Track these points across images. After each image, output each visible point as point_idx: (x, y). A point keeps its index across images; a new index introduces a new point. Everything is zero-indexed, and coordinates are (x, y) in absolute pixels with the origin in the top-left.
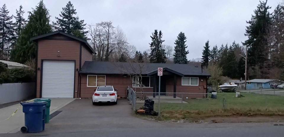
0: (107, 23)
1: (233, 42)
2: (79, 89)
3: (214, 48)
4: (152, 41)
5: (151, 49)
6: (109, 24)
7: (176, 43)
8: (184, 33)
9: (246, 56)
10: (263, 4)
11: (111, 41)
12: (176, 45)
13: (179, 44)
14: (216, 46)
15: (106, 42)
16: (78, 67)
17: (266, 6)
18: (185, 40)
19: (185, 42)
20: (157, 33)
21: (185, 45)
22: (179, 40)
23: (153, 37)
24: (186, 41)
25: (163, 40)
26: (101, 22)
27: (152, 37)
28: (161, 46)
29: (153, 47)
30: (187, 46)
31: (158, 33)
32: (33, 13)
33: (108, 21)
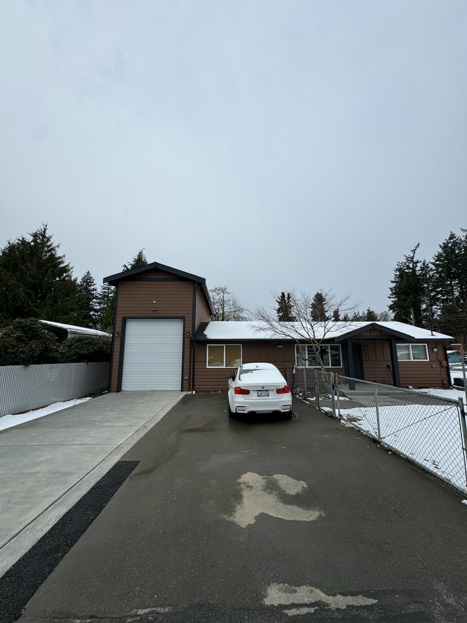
0: (222, 289)
1: (368, 309)
2: (192, 374)
3: (345, 317)
4: (279, 307)
5: (278, 316)
6: (223, 290)
7: (312, 307)
8: (321, 294)
9: (413, 320)
10: (410, 258)
11: (226, 309)
12: (311, 310)
13: (316, 308)
14: (347, 315)
15: (221, 311)
16: (189, 329)
17: (415, 260)
18: (323, 303)
22: (315, 303)
23: (280, 301)
24: (325, 303)
25: (293, 305)
26: (215, 288)
27: (278, 302)
29: (280, 314)
31: (286, 296)
32: (129, 267)
33: (222, 286)
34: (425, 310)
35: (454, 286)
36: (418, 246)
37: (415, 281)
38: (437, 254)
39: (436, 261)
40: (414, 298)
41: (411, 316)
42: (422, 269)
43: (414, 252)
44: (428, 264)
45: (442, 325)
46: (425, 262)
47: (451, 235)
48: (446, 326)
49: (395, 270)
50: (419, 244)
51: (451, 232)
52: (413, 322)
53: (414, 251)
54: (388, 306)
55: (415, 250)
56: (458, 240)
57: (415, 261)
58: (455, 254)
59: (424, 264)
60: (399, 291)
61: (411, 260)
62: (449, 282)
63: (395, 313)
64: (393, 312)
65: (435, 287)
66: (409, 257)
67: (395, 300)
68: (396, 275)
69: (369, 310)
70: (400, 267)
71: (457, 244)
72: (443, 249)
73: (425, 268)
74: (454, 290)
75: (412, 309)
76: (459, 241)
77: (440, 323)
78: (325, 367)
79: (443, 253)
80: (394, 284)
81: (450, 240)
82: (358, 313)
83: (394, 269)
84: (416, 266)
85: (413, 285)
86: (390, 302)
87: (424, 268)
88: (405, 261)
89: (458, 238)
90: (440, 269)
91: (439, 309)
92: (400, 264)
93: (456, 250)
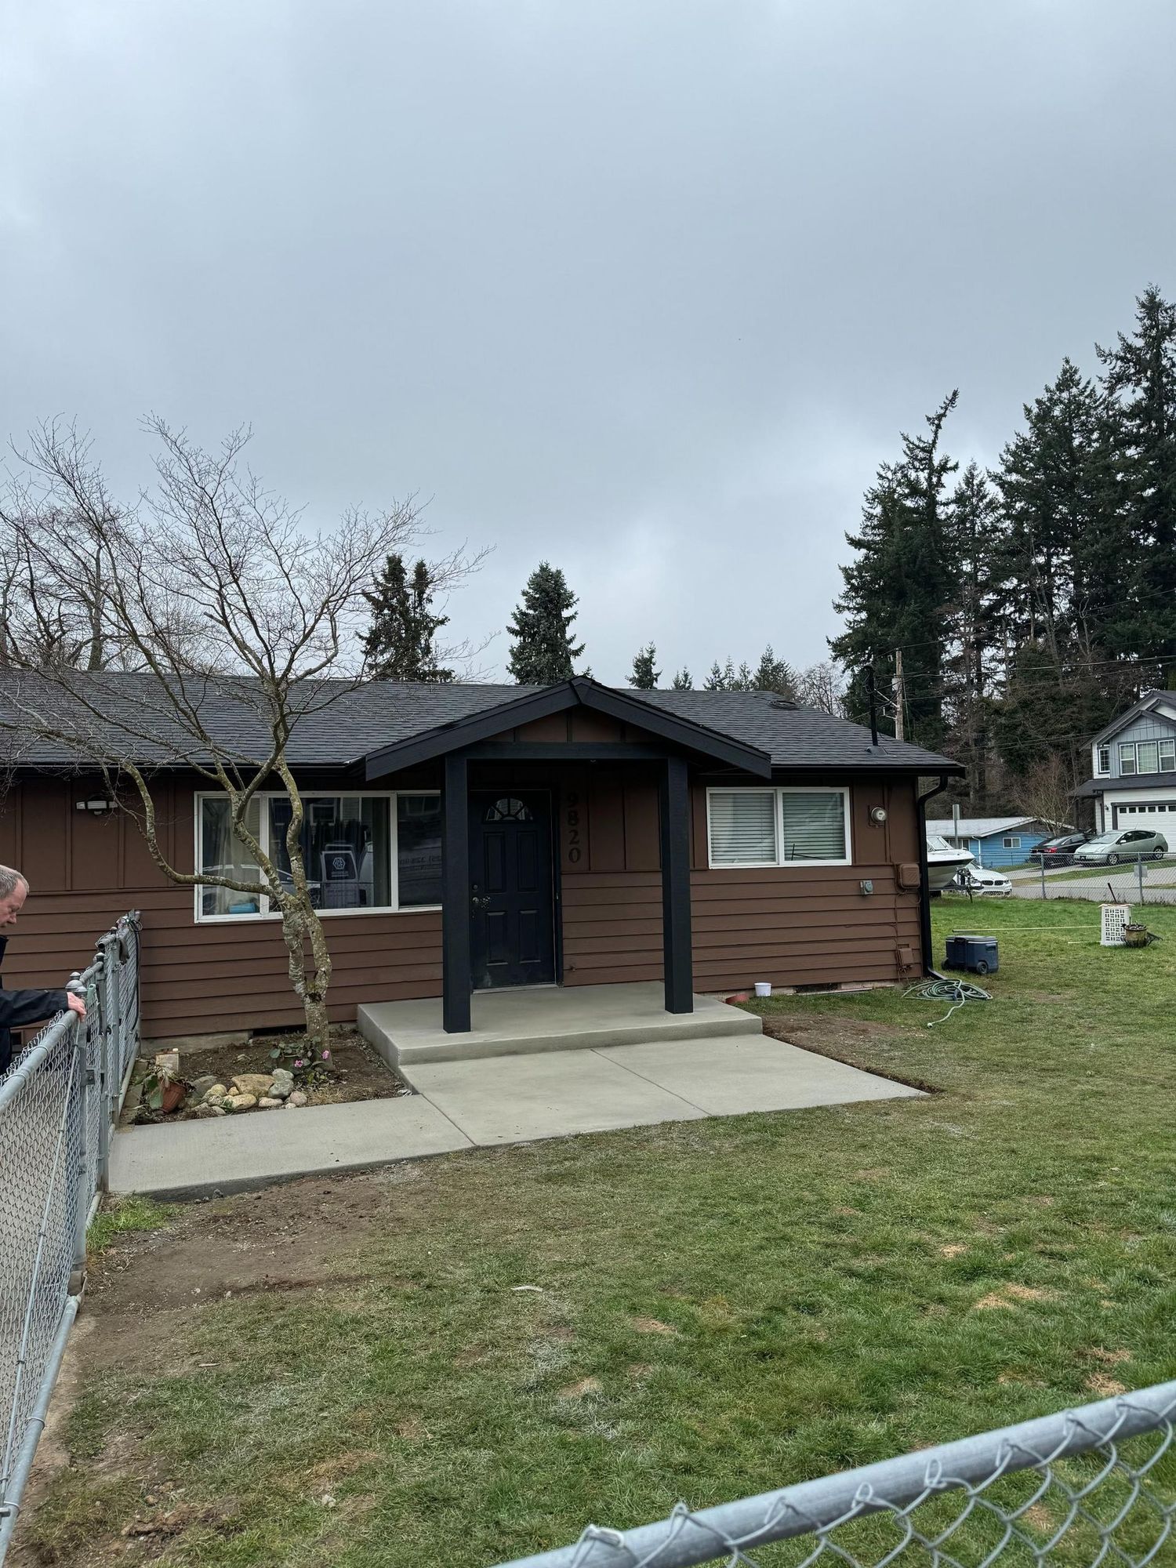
4: (372, 623)
5: (371, 666)
7: (517, 628)
8: (559, 572)
9: (899, 696)
12: (516, 641)
13: (532, 636)
17: (937, 459)
18: (566, 613)
19: (569, 619)
20: (403, 571)
21: (571, 641)
22: (531, 612)
23: (380, 597)
24: (573, 617)
25: (441, 618)
27: (370, 598)
28: (427, 650)
30: (582, 647)
31: (410, 577)
34: (955, 664)
35: (1055, 574)
36: (952, 401)
37: (929, 544)
38: (1013, 442)
39: (1009, 471)
40: (921, 612)
41: (894, 681)
42: (960, 499)
43: (939, 426)
44: (982, 484)
45: (1003, 720)
46: (975, 473)
47: (1065, 372)
48: (1016, 727)
49: (870, 496)
50: (955, 394)
51: (1067, 362)
52: (898, 706)
53: (936, 422)
54: (829, 642)
55: (940, 417)
56: (1086, 394)
57: (936, 463)
58: (1071, 451)
59: (969, 481)
60: (874, 581)
61: (925, 459)
62: (1041, 560)
63: (853, 671)
64: (848, 667)
65: (1000, 574)
66: (917, 442)
67: (858, 618)
68: (870, 517)
69: (767, 660)
70: (886, 485)
71: (1079, 409)
72: (1035, 426)
73: (973, 495)
74: (1056, 591)
75: (898, 654)
76: (1087, 401)
77: (997, 712)
78: (319, 913)
79: (1035, 443)
80: (860, 554)
81: (1062, 391)
82: (729, 668)
83: (867, 493)
84: (940, 484)
85: (923, 561)
86: (840, 626)
87: (969, 498)
88: (904, 460)
89: (1086, 387)
90: (1018, 505)
91: (1001, 661)
92: (890, 475)
93: (1074, 435)
